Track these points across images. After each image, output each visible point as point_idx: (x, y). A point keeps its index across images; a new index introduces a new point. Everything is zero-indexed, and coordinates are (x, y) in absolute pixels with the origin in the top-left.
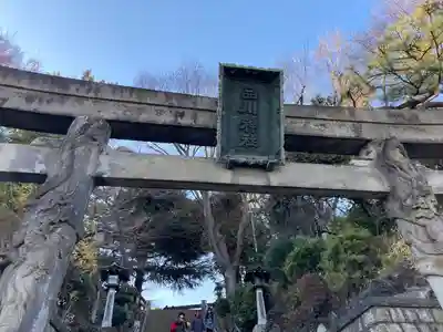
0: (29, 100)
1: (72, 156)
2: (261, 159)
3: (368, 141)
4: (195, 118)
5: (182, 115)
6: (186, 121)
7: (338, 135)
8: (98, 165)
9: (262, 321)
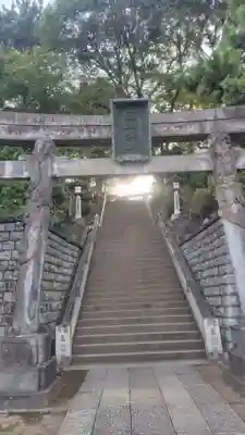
0: (10, 132)
2: (138, 157)
3: (208, 135)
4: (101, 133)
6: (95, 135)
7: (187, 133)
8: (53, 169)
9: (177, 212)
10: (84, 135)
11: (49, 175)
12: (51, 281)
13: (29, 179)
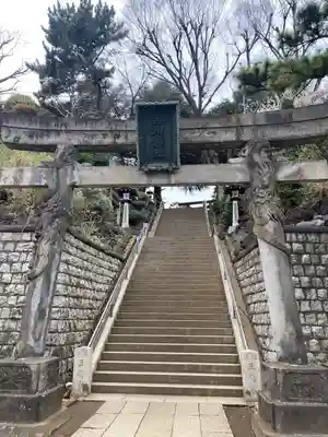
0: (31, 136)
1: (58, 176)
2: (165, 166)
3: (246, 142)
4: (126, 138)
5: (118, 137)
6: (120, 141)
7: (222, 140)
9: (235, 224)
10: (108, 140)
11: (68, 183)
12: (77, 297)
13: (46, 186)
